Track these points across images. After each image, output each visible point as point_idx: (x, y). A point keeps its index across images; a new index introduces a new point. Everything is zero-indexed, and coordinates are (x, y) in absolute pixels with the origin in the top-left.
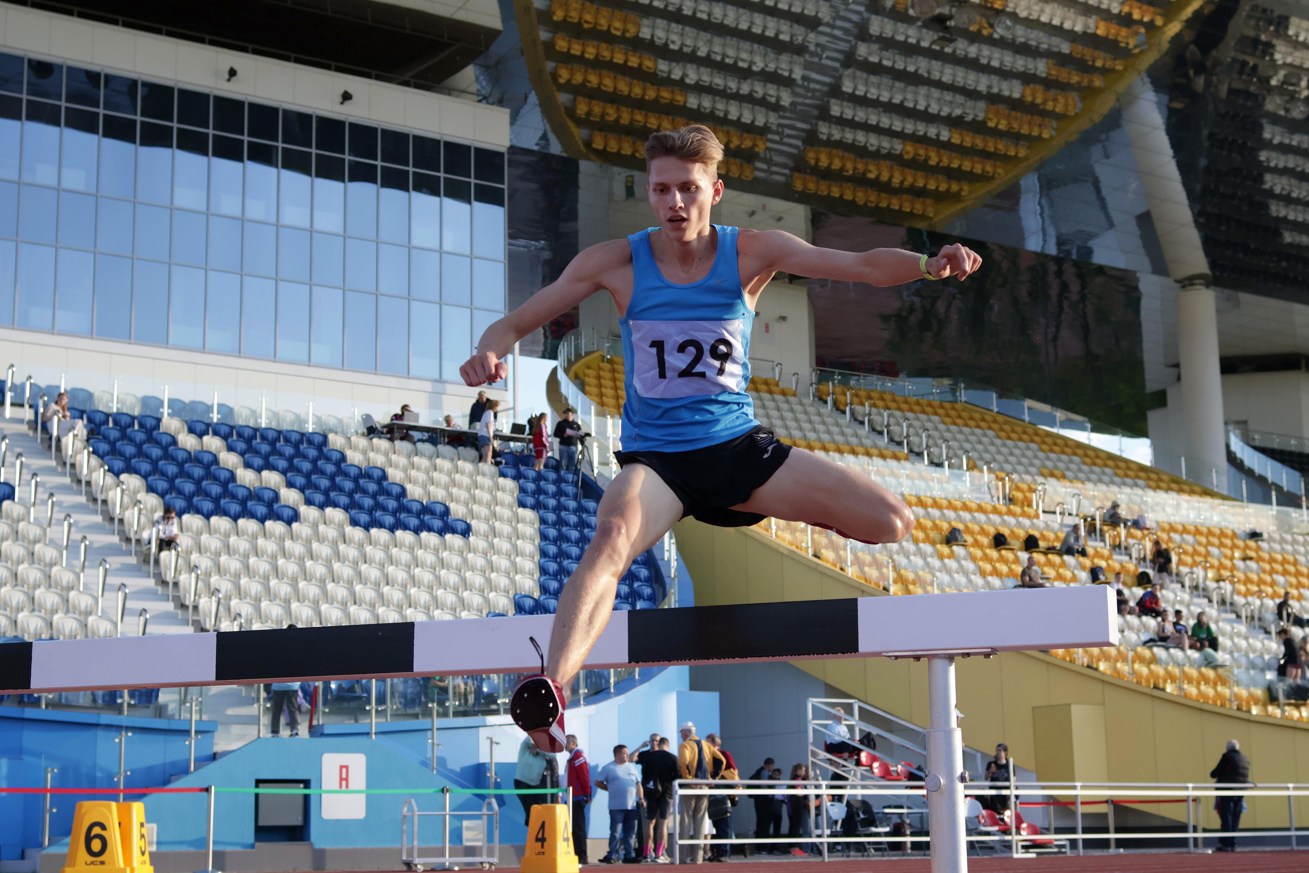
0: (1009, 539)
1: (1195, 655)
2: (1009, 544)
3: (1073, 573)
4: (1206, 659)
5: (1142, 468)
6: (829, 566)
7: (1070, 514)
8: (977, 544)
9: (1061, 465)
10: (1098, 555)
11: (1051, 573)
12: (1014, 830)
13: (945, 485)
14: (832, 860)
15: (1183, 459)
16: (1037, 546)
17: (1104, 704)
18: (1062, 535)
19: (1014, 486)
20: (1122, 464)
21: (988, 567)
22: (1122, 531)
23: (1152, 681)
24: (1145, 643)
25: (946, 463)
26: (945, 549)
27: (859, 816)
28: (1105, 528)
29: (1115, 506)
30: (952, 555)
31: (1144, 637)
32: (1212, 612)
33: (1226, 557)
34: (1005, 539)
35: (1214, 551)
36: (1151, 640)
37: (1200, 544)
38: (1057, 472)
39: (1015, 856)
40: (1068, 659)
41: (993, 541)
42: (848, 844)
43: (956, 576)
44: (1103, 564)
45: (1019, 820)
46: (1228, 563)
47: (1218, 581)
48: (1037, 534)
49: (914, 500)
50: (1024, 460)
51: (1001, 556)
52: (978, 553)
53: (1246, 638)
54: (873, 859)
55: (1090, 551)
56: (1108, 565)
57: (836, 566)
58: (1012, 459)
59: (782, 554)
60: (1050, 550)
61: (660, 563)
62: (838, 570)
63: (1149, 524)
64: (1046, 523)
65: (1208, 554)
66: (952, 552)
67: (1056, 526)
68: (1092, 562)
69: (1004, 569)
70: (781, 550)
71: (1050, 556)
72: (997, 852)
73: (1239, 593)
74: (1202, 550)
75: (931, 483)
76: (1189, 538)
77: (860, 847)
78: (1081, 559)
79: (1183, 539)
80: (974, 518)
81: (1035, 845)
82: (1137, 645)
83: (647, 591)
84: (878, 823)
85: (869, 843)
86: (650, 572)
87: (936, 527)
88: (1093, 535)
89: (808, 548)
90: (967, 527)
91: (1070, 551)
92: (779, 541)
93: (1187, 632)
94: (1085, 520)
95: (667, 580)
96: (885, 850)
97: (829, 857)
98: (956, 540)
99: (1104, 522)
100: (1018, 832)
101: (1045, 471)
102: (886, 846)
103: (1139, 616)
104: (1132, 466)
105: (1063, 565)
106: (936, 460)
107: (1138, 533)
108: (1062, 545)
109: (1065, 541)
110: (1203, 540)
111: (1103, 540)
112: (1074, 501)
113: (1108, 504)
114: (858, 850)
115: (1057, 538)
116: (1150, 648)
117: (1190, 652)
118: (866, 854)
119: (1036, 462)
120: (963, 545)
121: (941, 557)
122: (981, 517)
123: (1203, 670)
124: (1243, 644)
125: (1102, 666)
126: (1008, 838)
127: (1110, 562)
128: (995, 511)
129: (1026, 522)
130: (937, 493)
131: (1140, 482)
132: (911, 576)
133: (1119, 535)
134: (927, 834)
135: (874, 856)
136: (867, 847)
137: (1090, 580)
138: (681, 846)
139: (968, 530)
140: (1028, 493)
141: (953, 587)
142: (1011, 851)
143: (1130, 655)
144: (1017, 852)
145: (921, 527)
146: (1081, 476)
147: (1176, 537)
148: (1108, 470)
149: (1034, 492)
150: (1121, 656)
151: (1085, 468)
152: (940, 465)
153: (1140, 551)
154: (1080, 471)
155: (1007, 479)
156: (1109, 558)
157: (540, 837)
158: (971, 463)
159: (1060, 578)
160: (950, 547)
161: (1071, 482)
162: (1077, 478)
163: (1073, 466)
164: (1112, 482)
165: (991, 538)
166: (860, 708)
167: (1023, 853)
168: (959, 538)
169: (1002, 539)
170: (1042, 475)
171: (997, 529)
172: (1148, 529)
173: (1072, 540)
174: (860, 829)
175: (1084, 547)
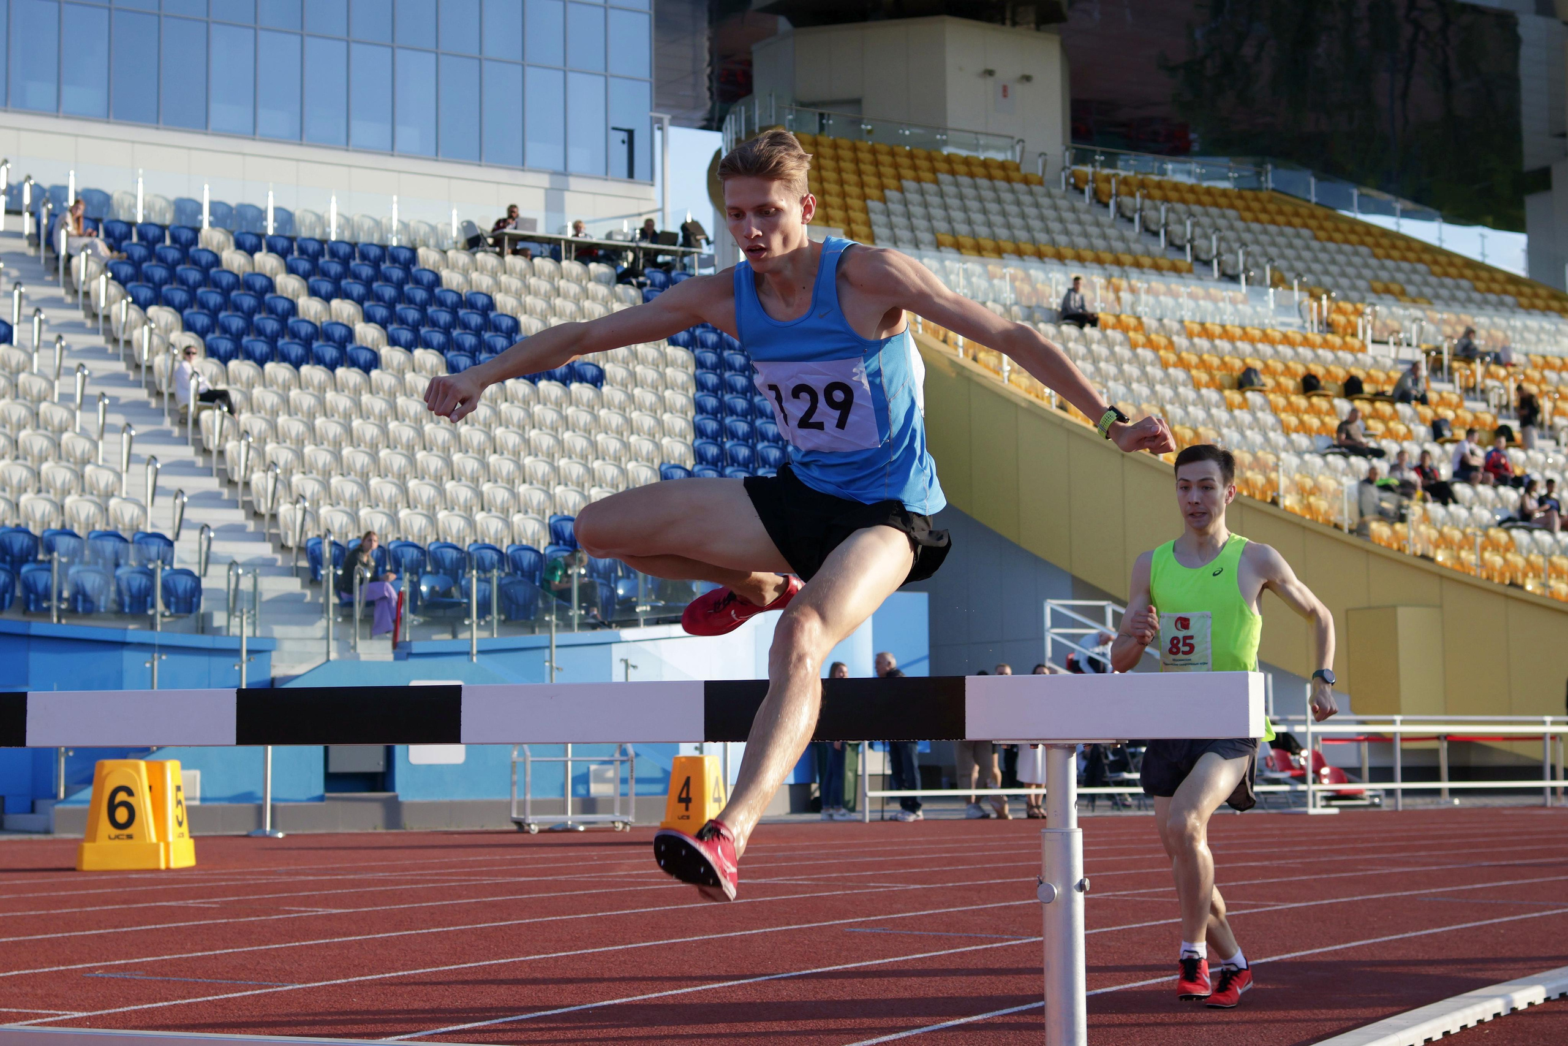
0: (1323, 383)
2: (1323, 389)
3: (1408, 427)
5: (1512, 279)
7: (1408, 346)
8: (1279, 388)
9: (1400, 276)
10: (1443, 402)
11: (1377, 427)
12: (1310, 776)
13: (1240, 307)
15: (1567, 267)
16: (1360, 390)
17: (1441, 607)
18: (1396, 375)
19: (1334, 307)
20: (1484, 274)
21: (1293, 421)
22: (1478, 367)
23: (1507, 575)
24: (1501, 523)
25: (1243, 277)
26: (1235, 396)
27: (1107, 757)
28: (1456, 365)
30: (1245, 405)
31: (1500, 516)
34: (1318, 381)
36: (1510, 519)
38: (1395, 287)
39: (1312, 811)
40: (1395, 547)
41: (1301, 385)
44: (1450, 415)
45: (1319, 761)
48: (1361, 374)
49: (1197, 328)
50: (1350, 271)
51: (1311, 405)
52: (1281, 401)
55: (1433, 396)
56: (1457, 416)
58: (1334, 269)
59: (1016, 405)
60: (1379, 396)
63: (1515, 358)
64: (1374, 358)
66: (1245, 400)
67: (1389, 363)
68: (1435, 412)
69: (1314, 422)
70: (1013, 398)
71: (1377, 404)
75: (1221, 305)
78: (1421, 408)
79: (1561, 379)
80: (1277, 352)
81: (1339, 796)
82: (1490, 526)
87: (1224, 365)
88: (1439, 373)
90: (1266, 366)
91: (1405, 397)
92: (1012, 388)
93: (1559, 509)
94: (1428, 353)
98: (1251, 383)
100: (1318, 777)
101: (1378, 286)
103: (1495, 487)
104: (1498, 276)
105: (1396, 415)
106: (1230, 272)
108: (1395, 390)
109: (1399, 384)
111: (1451, 381)
112: (1415, 328)
113: (1461, 330)
115: (1389, 379)
116: (1508, 530)
119: (1367, 273)
120: (1260, 391)
121: (1230, 407)
122: (1285, 350)
125: (1440, 557)
126: (1301, 787)
127: (1460, 411)
128: (1307, 342)
129: (1348, 357)
130: (1230, 319)
131: (1509, 299)
133: (1473, 373)
137: (1430, 438)
139: (1268, 370)
140: (1352, 318)
141: (1245, 449)
142: (1305, 805)
143: (1479, 540)
144: (1314, 806)
145: (1203, 364)
146: (1427, 291)
147: (1551, 375)
148: (1464, 283)
149: (1361, 314)
150: (1467, 542)
151: (1433, 280)
152: (1234, 279)
153: (1500, 396)
154: (1426, 283)
155: (1324, 297)
156: (1459, 405)
157: (684, 795)
158: (1277, 275)
159: (1390, 434)
160: (1243, 393)
161: (1414, 301)
162: (1421, 295)
163: (1416, 278)
164: (1470, 300)
165: (1299, 379)
166: (1115, 613)
167: (1323, 807)
168: (1255, 380)
169: (1314, 381)
170: (1374, 291)
171: (1307, 368)
172: (1514, 365)
173: (1409, 382)
174: (1108, 774)
175: (1425, 391)
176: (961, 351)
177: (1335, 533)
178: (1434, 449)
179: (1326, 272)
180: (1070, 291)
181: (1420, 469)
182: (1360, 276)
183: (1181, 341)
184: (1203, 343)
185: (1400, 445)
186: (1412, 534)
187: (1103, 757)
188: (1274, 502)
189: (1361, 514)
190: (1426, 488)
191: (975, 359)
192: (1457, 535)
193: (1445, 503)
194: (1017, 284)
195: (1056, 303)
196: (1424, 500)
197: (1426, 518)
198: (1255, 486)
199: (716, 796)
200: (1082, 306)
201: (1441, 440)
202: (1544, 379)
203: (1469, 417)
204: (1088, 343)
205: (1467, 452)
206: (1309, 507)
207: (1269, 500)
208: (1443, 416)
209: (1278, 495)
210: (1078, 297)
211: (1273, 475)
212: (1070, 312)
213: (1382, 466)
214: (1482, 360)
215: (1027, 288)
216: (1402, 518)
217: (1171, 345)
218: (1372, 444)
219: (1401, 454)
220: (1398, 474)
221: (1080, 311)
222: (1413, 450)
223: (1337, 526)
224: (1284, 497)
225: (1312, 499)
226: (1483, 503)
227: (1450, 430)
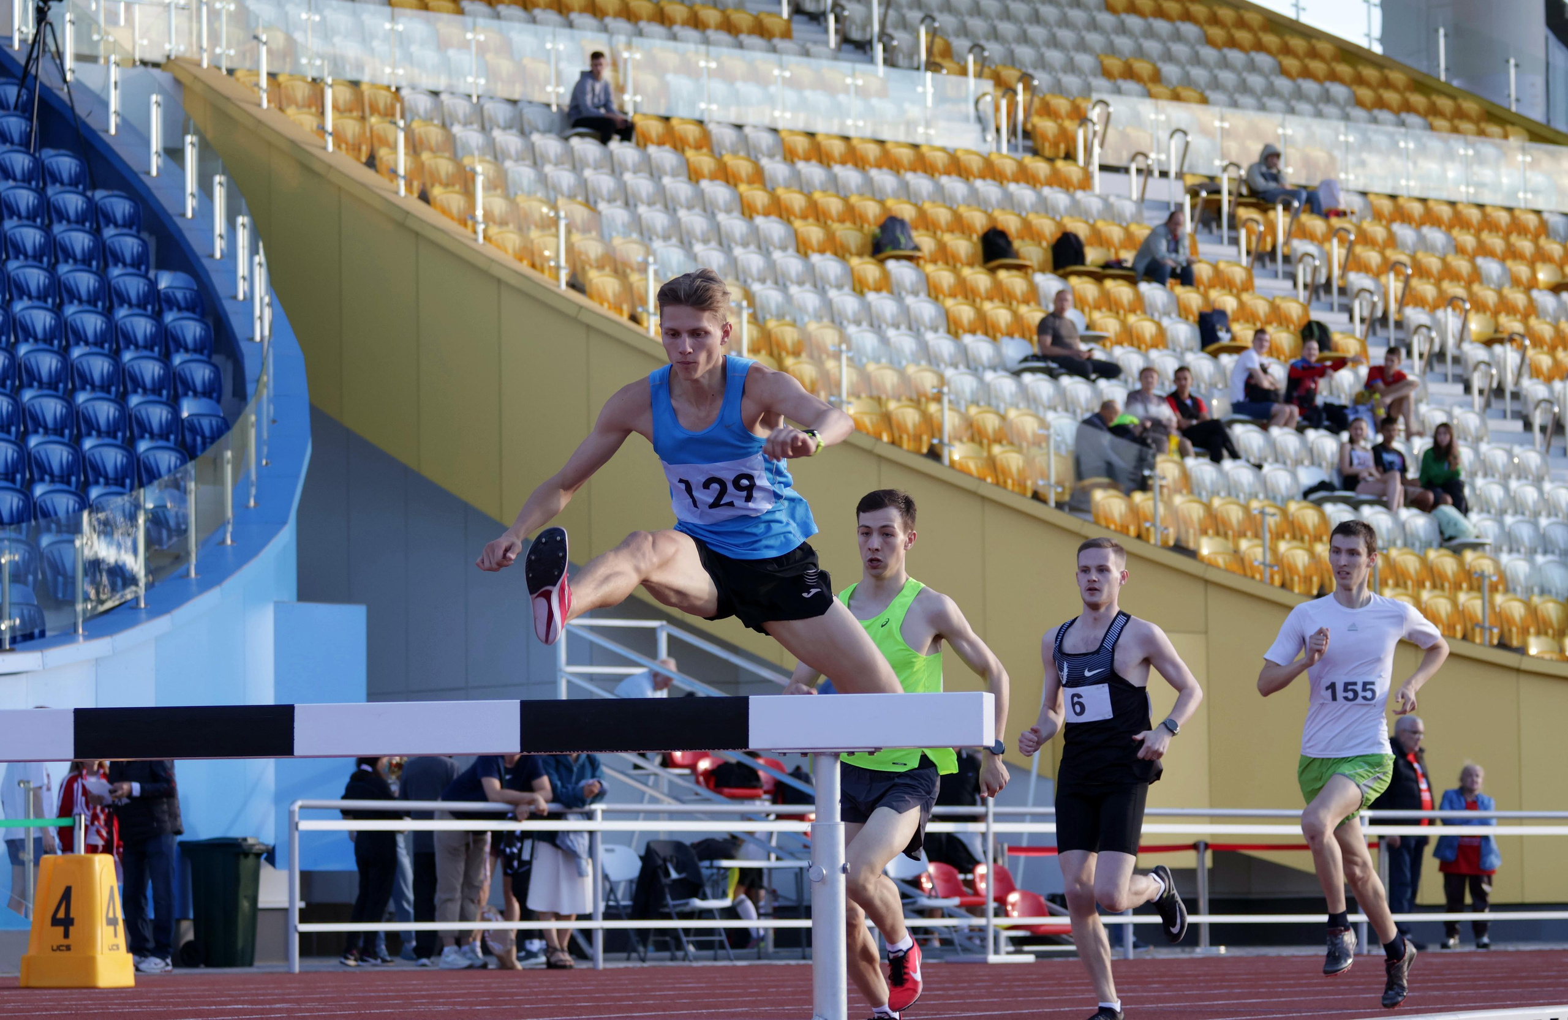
0: (1017, 244)
1: (1417, 521)
2: (1016, 255)
3: (1159, 325)
4: (1441, 533)
5: (1348, 53)
6: (605, 310)
7: (1164, 174)
8: (944, 255)
9: (1152, 47)
10: (1221, 281)
11: (1109, 325)
12: (992, 905)
13: (874, 101)
14: (611, 965)
15: (1442, 32)
16: (1080, 258)
17: (1206, 632)
18: (1142, 232)
19: (1037, 102)
20: (1298, 43)
21: (965, 313)
22: (1280, 217)
23: (1315, 579)
24: (1306, 494)
25: (879, 49)
26: (869, 269)
27: (668, 874)
28: (1243, 213)
29: (1270, 157)
30: (885, 284)
31: (1308, 477)
32: (1468, 419)
33: (1516, 282)
34: (1009, 244)
35: (1491, 267)
36: (1323, 486)
37: (1460, 250)
38: (1142, 67)
39: (992, 958)
40: (1133, 530)
41: (980, 248)
42: (643, 933)
43: (891, 333)
44: (1229, 303)
45: (1005, 883)
46: (1519, 298)
47: (1489, 343)
48: (1081, 230)
49: (801, 144)
50: (1066, 35)
51: (998, 286)
52: (945, 277)
53: (1538, 481)
54: (695, 964)
55: (1202, 270)
56: (1242, 304)
57: (620, 311)
58: (1037, 32)
59: (499, 281)
60: (1111, 269)
61: (228, 305)
62: (624, 319)
63: (1345, 201)
64: (1105, 199)
65: (1476, 276)
66: (886, 275)
67: (1128, 208)
68: (1205, 296)
69: (1001, 315)
70: (496, 271)
71: (1109, 284)
72: (955, 951)
73: (1536, 372)
74: (1462, 265)
75: (842, 97)
76: (1436, 236)
77: (668, 941)
78: (1180, 290)
79: (1422, 239)
80: (940, 189)
81: (1037, 937)
82: (1291, 498)
83: (201, 373)
84: (708, 891)
85: (687, 931)
86: (207, 328)
87: (851, 214)
88: (1214, 225)
89: (558, 268)
90: (922, 214)
91: (1154, 272)
92: (491, 251)
93: (1404, 470)
94: (1194, 192)
95: (244, 346)
96: (722, 946)
97: (605, 960)
98: (896, 245)
99: (1239, 200)
100: (1001, 911)
101: (1114, 64)
102: (724, 938)
103: (1300, 430)
104: (1322, 46)
105: (1139, 305)
106: (856, 35)
107: (1316, 224)
108: (1139, 256)
109: (1146, 248)
110: (1468, 240)
111: (1234, 241)
112: (1176, 143)
113: (1255, 151)
114: (661, 946)
115: (1129, 236)
116: (1319, 503)
117: (1405, 514)
118: (680, 954)
119: (1095, 39)
120: (910, 258)
121: (859, 287)
122: (955, 186)
123: (1432, 554)
124: (1530, 494)
125: (1207, 547)
126: (980, 922)
127: (1245, 297)
128: (991, 171)
129: (1059, 198)
130: (858, 126)
131: (1339, 91)
132: (789, 335)
133: (1272, 228)
134: (807, 913)
135: (696, 959)
136: (684, 939)
137: (1197, 342)
138: (303, 936)
139: (926, 223)
140: (1069, 124)
141: (884, 361)
142: (983, 948)
143: (1272, 521)
144: (997, 952)
145: (815, 212)
146: (1199, 74)
147: (1405, 233)
148: (1263, 60)
149: (1084, 120)
150: (1253, 526)
151: (1209, 53)
152: (862, 47)
153: (1315, 270)
154: (1197, 60)
155: (1020, 87)
156: (1248, 286)
157: (61, 914)
158: (939, 43)
159: (1130, 337)
160: (882, 262)
161: (1176, 97)
162: (1188, 81)
163: (1180, 50)
164: (1272, 91)
165: (975, 237)
166: (670, 638)
167: (1008, 953)
168: (903, 240)
169: (1002, 242)
170: (1107, 73)
171: (990, 217)
172: (1342, 214)
173: (1163, 246)
174: (670, 901)
175: (1190, 263)
176: (402, 183)
177: (1035, 508)
178: (1201, 364)
179: (1024, 39)
180: (584, 75)
181: (1175, 399)
182: (1082, 46)
183: (776, 168)
184: (813, 172)
185: (1146, 357)
186: (1161, 509)
187: (661, 873)
188: (934, 454)
189: (1079, 475)
190: (1186, 432)
191: (424, 197)
192: (1235, 514)
193: (1216, 459)
194: (489, 57)
195: (559, 94)
196: (1183, 453)
197: (1187, 482)
198: (902, 428)
199: (111, 915)
200: (607, 105)
201: (1213, 347)
202: (1392, 241)
203: (1261, 308)
204: (615, 168)
205: (1257, 367)
206: (992, 463)
207: (925, 450)
208: (1217, 306)
209: (941, 441)
210: (598, 87)
211: (933, 408)
212: (585, 114)
213: (1114, 391)
214: (1287, 207)
215: (505, 66)
216: (1143, 485)
217: (759, 176)
218: (1099, 355)
219: (1146, 373)
220: (1139, 408)
221: (602, 111)
222: (1166, 363)
223: (1036, 496)
224: (950, 445)
225: (996, 449)
226: (1279, 457)
227: (1228, 330)
